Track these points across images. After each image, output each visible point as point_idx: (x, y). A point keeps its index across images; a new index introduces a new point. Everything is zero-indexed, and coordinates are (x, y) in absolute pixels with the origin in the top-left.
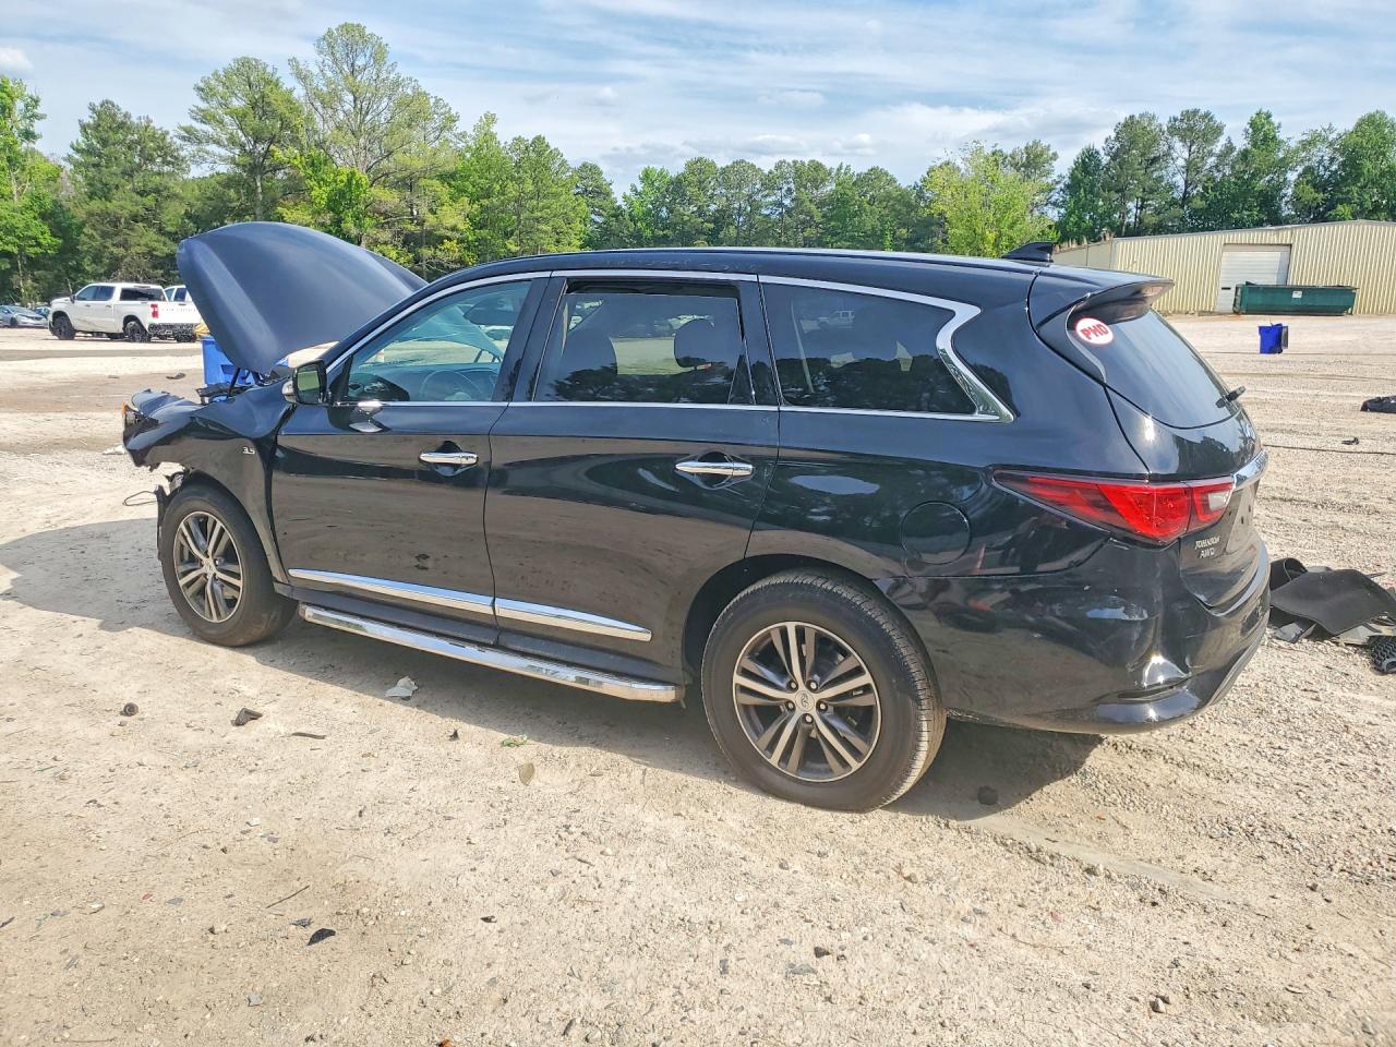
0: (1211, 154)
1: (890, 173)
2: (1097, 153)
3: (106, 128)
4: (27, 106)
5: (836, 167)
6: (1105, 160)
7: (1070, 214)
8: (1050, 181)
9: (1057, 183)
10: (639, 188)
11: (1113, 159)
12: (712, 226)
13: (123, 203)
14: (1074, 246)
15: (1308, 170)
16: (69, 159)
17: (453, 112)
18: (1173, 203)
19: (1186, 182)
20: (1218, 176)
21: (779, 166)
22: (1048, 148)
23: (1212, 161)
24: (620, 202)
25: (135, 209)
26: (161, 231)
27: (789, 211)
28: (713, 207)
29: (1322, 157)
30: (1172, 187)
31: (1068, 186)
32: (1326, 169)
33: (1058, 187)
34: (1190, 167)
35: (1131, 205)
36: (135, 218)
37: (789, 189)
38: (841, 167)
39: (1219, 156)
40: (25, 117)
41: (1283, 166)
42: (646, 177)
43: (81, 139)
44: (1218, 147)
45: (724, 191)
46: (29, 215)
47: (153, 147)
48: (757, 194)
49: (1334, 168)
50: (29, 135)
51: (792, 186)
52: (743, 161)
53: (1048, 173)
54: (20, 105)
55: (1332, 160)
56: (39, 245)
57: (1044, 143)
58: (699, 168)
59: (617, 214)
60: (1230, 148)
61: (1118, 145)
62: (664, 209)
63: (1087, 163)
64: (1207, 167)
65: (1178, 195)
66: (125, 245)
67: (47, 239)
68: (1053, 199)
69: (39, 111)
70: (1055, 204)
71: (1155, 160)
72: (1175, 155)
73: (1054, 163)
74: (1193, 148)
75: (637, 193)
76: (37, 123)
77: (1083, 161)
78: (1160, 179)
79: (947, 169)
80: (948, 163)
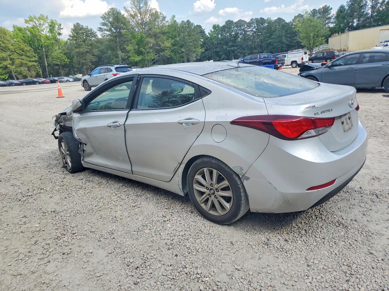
0: (379, 3)
1: (283, 19)
2: (344, 6)
3: (78, 30)
4: (59, 26)
5: (267, 18)
6: (347, 8)
7: (336, 25)
8: (330, 16)
9: (333, 16)
10: (213, 30)
11: (349, 7)
12: (233, 38)
13: (84, 49)
14: (337, 35)
16: (69, 39)
17: (165, 16)
18: (368, 18)
19: (372, 12)
20: (381, 9)
21: (251, 20)
22: (329, 7)
23: (379, 5)
24: (207, 34)
25: (87, 50)
26: (93, 55)
27: (255, 32)
28: (233, 33)
30: (367, 14)
31: (336, 17)
33: (333, 17)
34: (373, 7)
35: (355, 20)
36: (87, 52)
37: (255, 27)
38: (268, 19)
39: (381, 4)
40: (58, 29)
42: (214, 27)
43: (71, 34)
45: (236, 28)
46: (62, 55)
47: (89, 33)
48: (245, 28)
50: (60, 34)
51: (256, 25)
52: (241, 20)
53: (329, 14)
54: (57, 26)
56: (65, 61)
57: (328, 5)
58: (229, 23)
59: (207, 38)
61: (350, 3)
62: (220, 35)
64: (378, 7)
65: (369, 15)
66: (85, 60)
67: (66, 60)
68: (331, 22)
69: (61, 27)
70: (332, 23)
71: (362, 6)
72: (368, 4)
73: (331, 11)
74: (373, 2)
75: (212, 32)
76: (61, 30)
77: (340, 9)
78: (364, 12)
79: (300, 16)
80: (300, 14)
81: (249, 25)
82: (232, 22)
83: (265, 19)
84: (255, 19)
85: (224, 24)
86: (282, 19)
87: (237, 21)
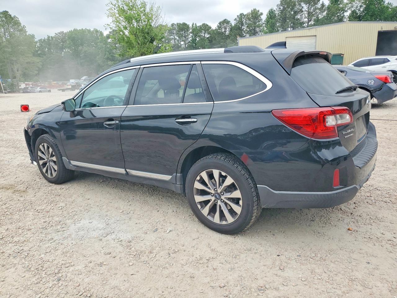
2: (274, 11)
6: (278, 13)
8: (261, 23)
11: (281, 13)
15: (353, 12)
20: (320, 17)
21: (172, 25)
22: (259, 11)
29: (357, 6)
32: (359, 10)
34: (309, 13)
38: (193, 24)
41: (344, 10)
44: (319, 6)
49: (362, 10)
51: (177, 32)
53: (260, 20)
55: (361, 6)
57: (257, 9)
60: (323, 5)
61: (282, 8)
63: (271, 14)
71: (296, 12)
72: (303, 10)
73: (261, 16)
77: (270, 14)
79: (226, 22)
80: (226, 20)
83: (189, 25)
86: (208, 25)
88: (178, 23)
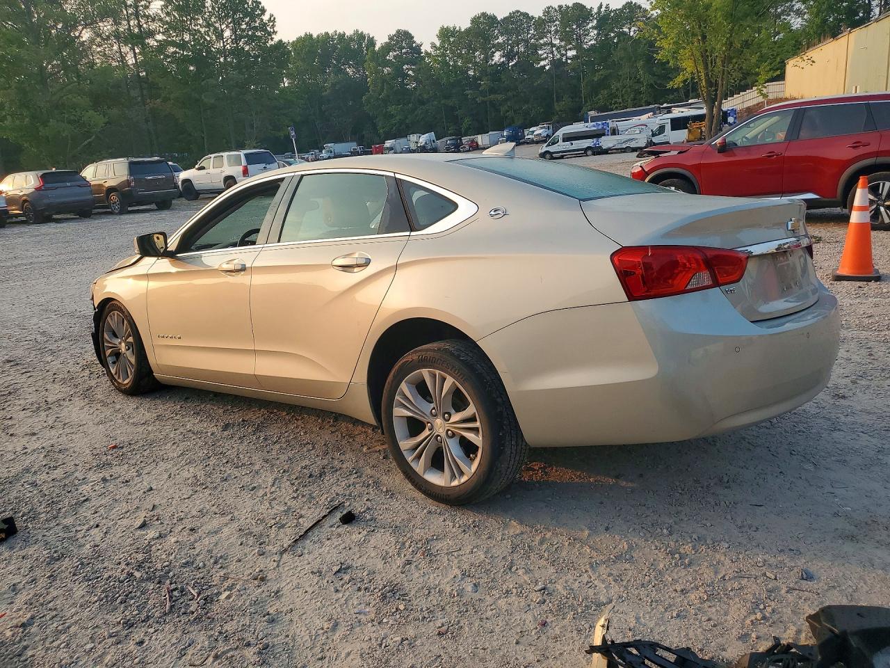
81: (541, 24)
82: (492, 19)
83: (589, 8)
84: (557, 9)
85: (469, 25)
86: (640, 7)
87: (507, 15)
88: (560, 7)
